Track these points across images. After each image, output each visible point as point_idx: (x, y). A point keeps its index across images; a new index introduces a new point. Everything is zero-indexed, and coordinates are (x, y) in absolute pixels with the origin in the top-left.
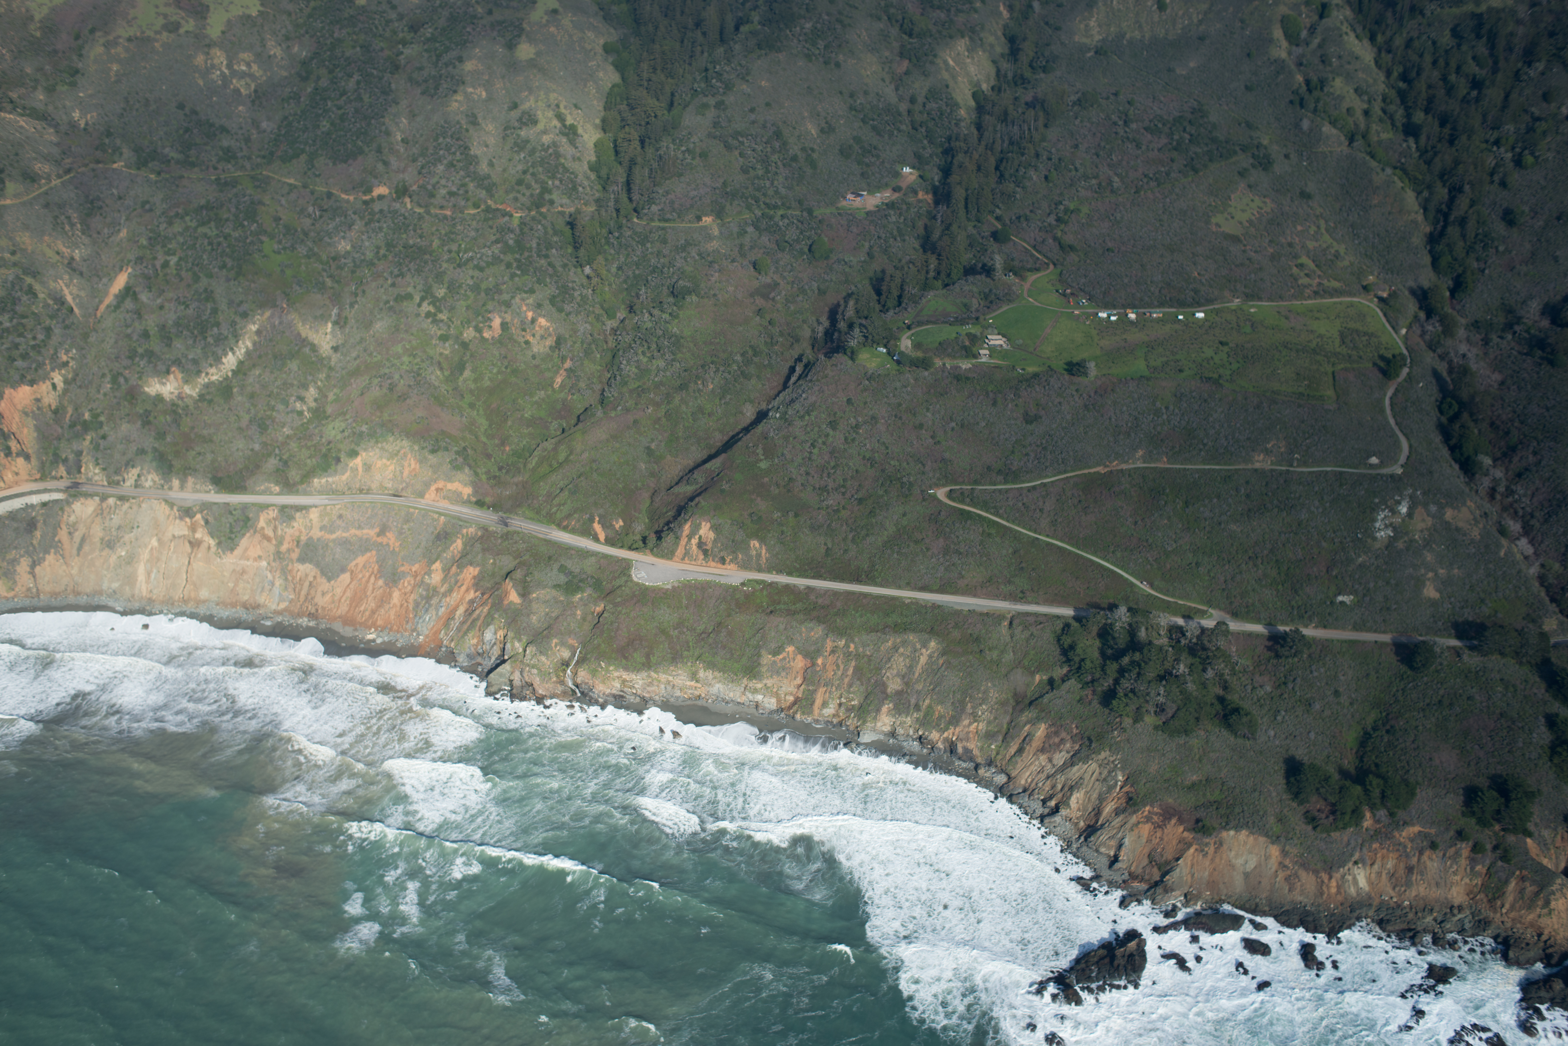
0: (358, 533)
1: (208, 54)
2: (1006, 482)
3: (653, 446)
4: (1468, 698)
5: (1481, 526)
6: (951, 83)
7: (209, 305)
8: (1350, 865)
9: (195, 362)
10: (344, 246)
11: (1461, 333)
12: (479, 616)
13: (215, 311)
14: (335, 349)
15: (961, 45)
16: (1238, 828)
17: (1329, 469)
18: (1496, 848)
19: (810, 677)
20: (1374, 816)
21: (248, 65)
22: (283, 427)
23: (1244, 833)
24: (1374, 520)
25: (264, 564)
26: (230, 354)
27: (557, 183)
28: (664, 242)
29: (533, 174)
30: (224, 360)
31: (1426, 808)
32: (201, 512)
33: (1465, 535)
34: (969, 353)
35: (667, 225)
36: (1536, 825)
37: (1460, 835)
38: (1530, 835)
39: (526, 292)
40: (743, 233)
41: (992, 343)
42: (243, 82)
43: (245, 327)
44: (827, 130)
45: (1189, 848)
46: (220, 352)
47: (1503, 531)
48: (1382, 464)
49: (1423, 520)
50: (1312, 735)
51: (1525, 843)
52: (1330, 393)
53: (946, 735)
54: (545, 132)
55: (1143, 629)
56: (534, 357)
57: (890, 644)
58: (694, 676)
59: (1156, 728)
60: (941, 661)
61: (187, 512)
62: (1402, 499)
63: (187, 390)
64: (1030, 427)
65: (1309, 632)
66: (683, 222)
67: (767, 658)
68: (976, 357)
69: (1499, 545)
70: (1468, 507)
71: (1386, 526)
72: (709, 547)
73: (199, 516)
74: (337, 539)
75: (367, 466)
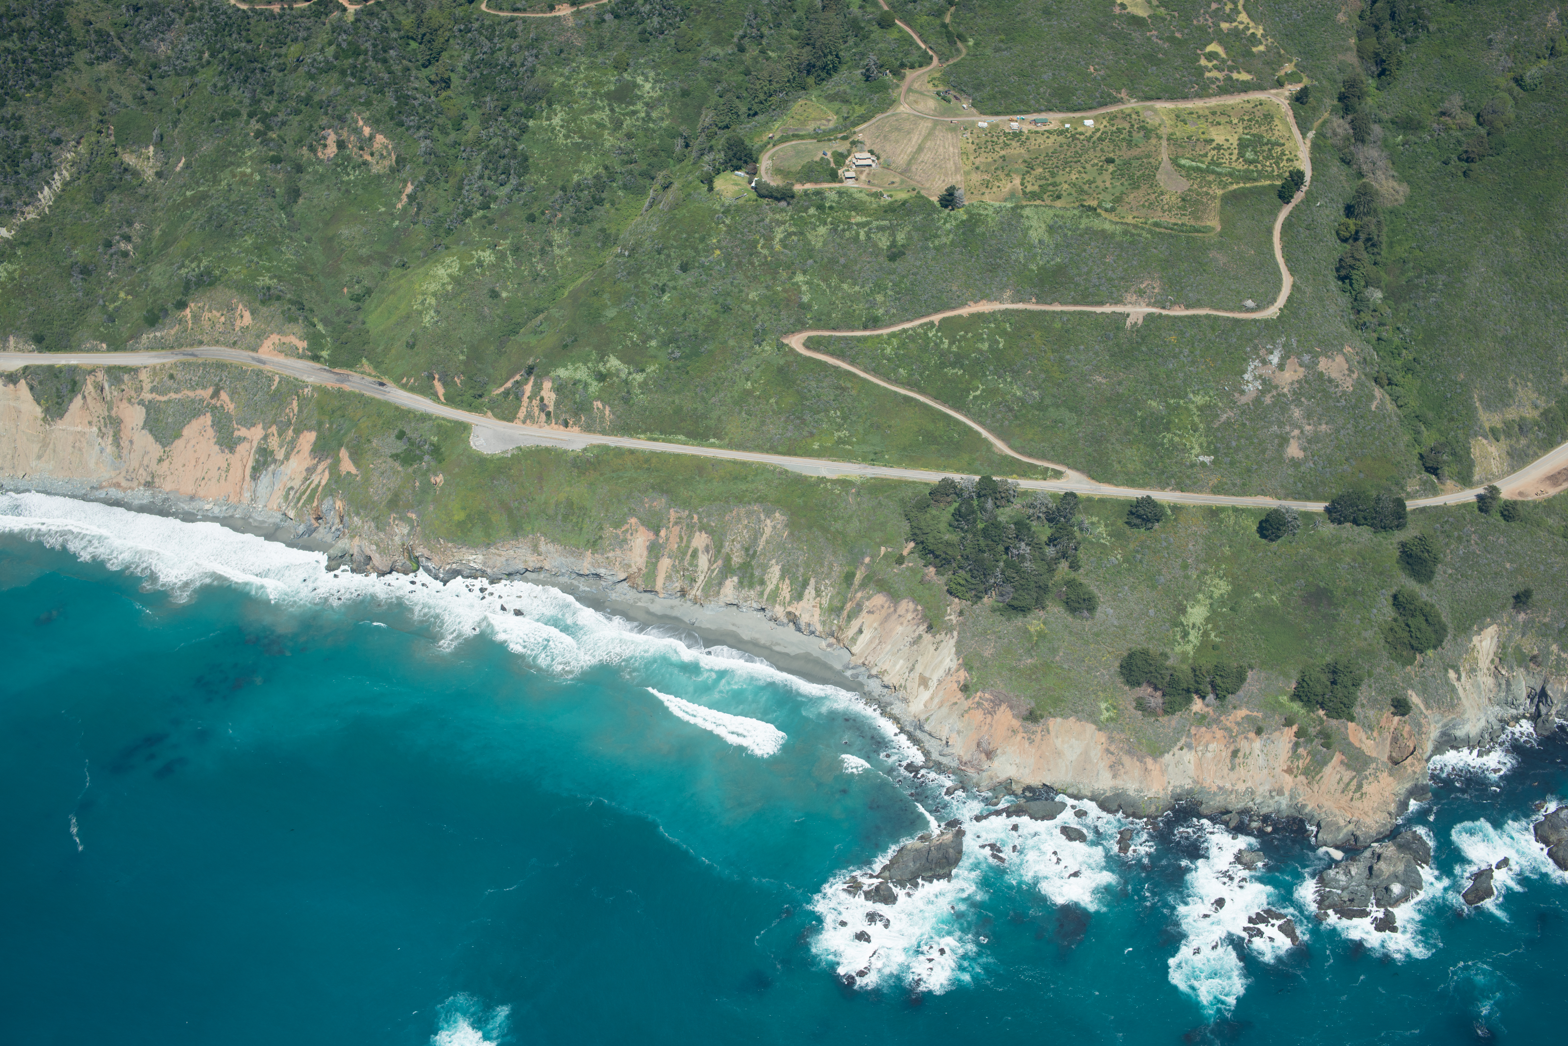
0: (191, 394)
2: (865, 329)
5: (1355, 376)
8: (1176, 749)
9: (9, 201)
11: (1377, 133)
12: (318, 486)
14: (159, 175)
16: (1065, 715)
17: (1203, 312)
18: (1318, 732)
19: (654, 549)
20: (1203, 700)
23: (1072, 719)
24: (1244, 372)
25: (95, 430)
26: (46, 188)
30: (40, 196)
31: (1255, 691)
32: (25, 377)
33: (1337, 386)
34: (834, 175)
35: (516, 15)
36: (1362, 708)
37: (1287, 720)
38: (1352, 719)
39: (362, 105)
40: (600, 22)
41: (859, 162)
43: (60, 156)
45: (1015, 736)
46: (34, 188)
48: (1258, 308)
49: (1294, 371)
51: (1347, 727)
52: (1215, 222)
57: (734, 514)
59: (995, 610)
60: (785, 534)
61: (10, 379)
62: (1275, 347)
63: (3, 232)
64: (893, 265)
65: (1164, 497)
66: (534, 11)
67: (609, 531)
68: (841, 181)
69: (1372, 397)
70: (1344, 354)
71: (1255, 378)
72: (551, 409)
73: (23, 381)
74: (169, 401)
75: (196, 318)
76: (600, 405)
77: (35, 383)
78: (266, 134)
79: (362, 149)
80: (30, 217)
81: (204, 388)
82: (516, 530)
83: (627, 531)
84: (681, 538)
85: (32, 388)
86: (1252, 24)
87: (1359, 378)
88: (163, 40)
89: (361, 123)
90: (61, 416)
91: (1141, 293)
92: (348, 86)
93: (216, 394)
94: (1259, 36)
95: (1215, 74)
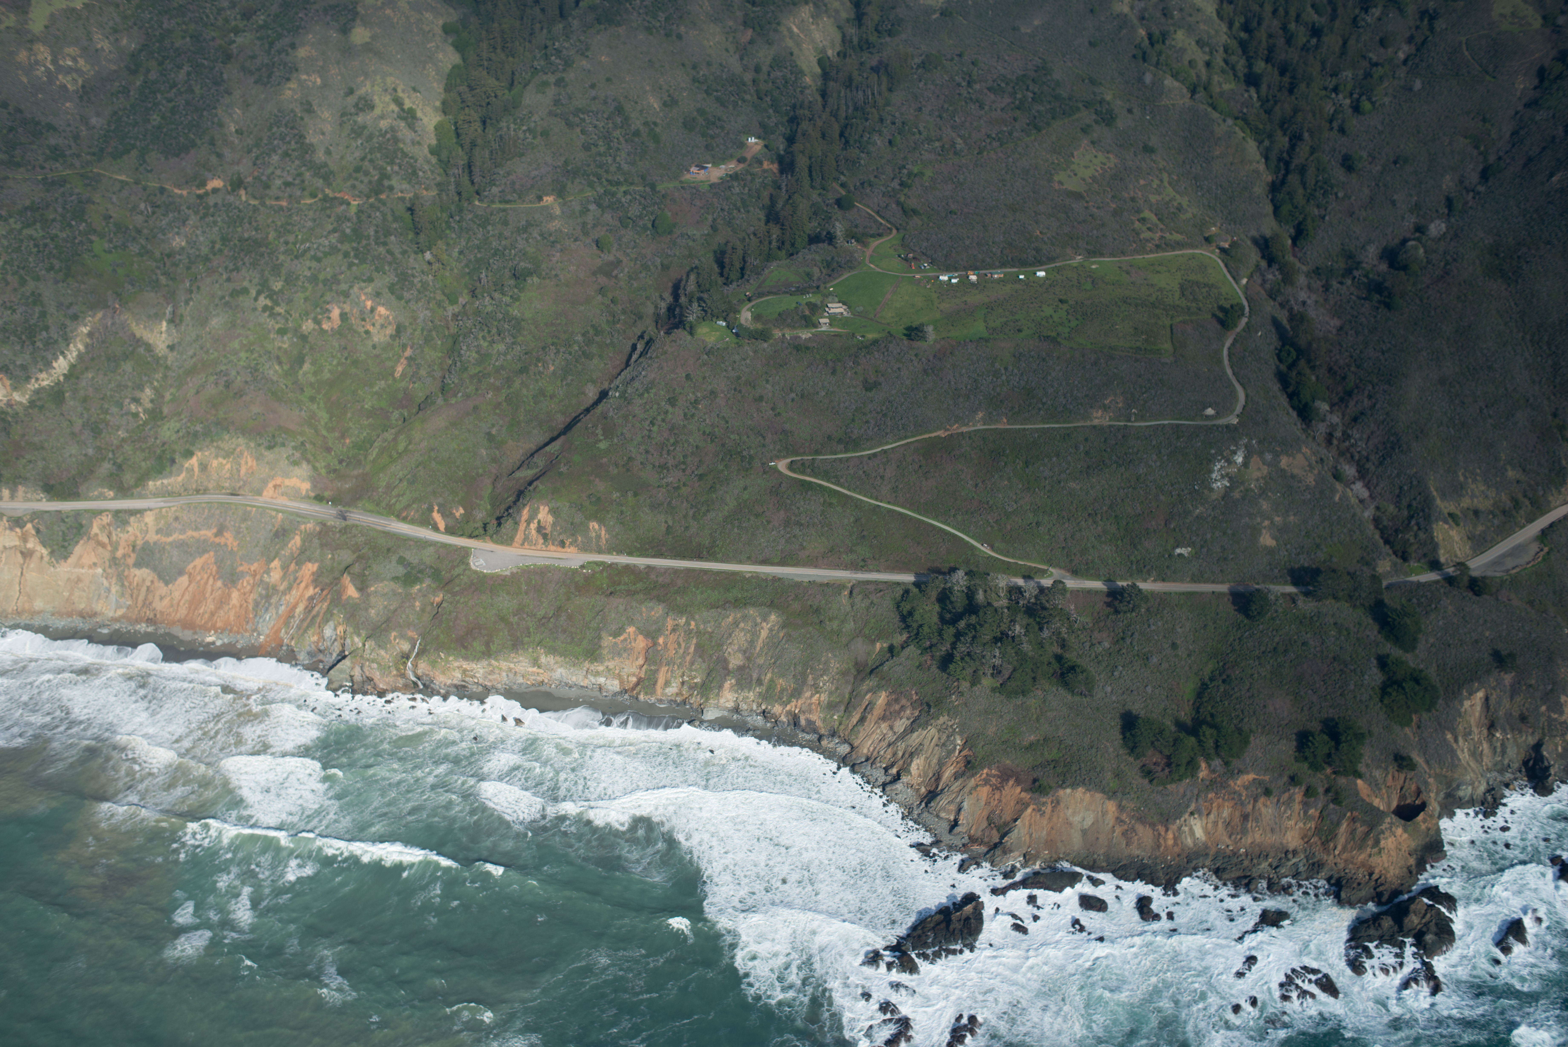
0: (195, 534)
1: (31, 49)
2: (846, 451)
3: (494, 431)
4: (1303, 644)
5: (1316, 472)
6: (796, 51)
7: (37, 309)
8: (1186, 816)
9: (24, 368)
10: (178, 242)
11: (1302, 280)
12: (318, 613)
14: (171, 348)
15: (805, 12)
16: (1074, 786)
17: (1166, 422)
18: (1327, 791)
19: (652, 657)
20: (1209, 766)
21: (74, 59)
22: (118, 430)
23: (1081, 790)
24: (1211, 471)
25: (99, 571)
26: (61, 358)
27: (396, 168)
28: (505, 223)
29: (371, 161)
30: (55, 364)
31: (1260, 755)
32: (32, 521)
33: (1300, 481)
34: (809, 322)
35: (508, 206)
36: (1367, 765)
37: (1293, 780)
38: (1360, 776)
39: (364, 281)
40: (585, 211)
41: (832, 311)
42: (69, 78)
43: (76, 329)
44: (670, 103)
45: (1026, 808)
46: (50, 356)
47: (1337, 476)
48: (1218, 415)
49: (1259, 469)
50: (1149, 689)
51: (1356, 785)
52: (1167, 346)
53: (788, 708)
54: (382, 117)
55: (981, 592)
56: (374, 347)
57: (730, 619)
58: (535, 662)
59: (993, 690)
60: (781, 635)
61: (17, 522)
62: (1238, 449)
63: (17, 396)
64: (869, 394)
65: (1149, 586)
66: (523, 202)
67: (608, 640)
68: (816, 327)
69: (1334, 490)
70: (1303, 454)
71: (1222, 477)
72: (548, 530)
73: (30, 527)
74: (174, 542)
75: (202, 465)
76: (597, 526)
77: (42, 528)
78: (272, 308)
79: (364, 320)
80: (45, 383)
81: (209, 528)
83: (625, 640)
84: (679, 644)
85: (38, 531)
87: (1319, 473)
89: (363, 298)
90: (66, 558)
91: (1105, 408)
92: (351, 265)
94: (1185, 206)
95: (1149, 235)
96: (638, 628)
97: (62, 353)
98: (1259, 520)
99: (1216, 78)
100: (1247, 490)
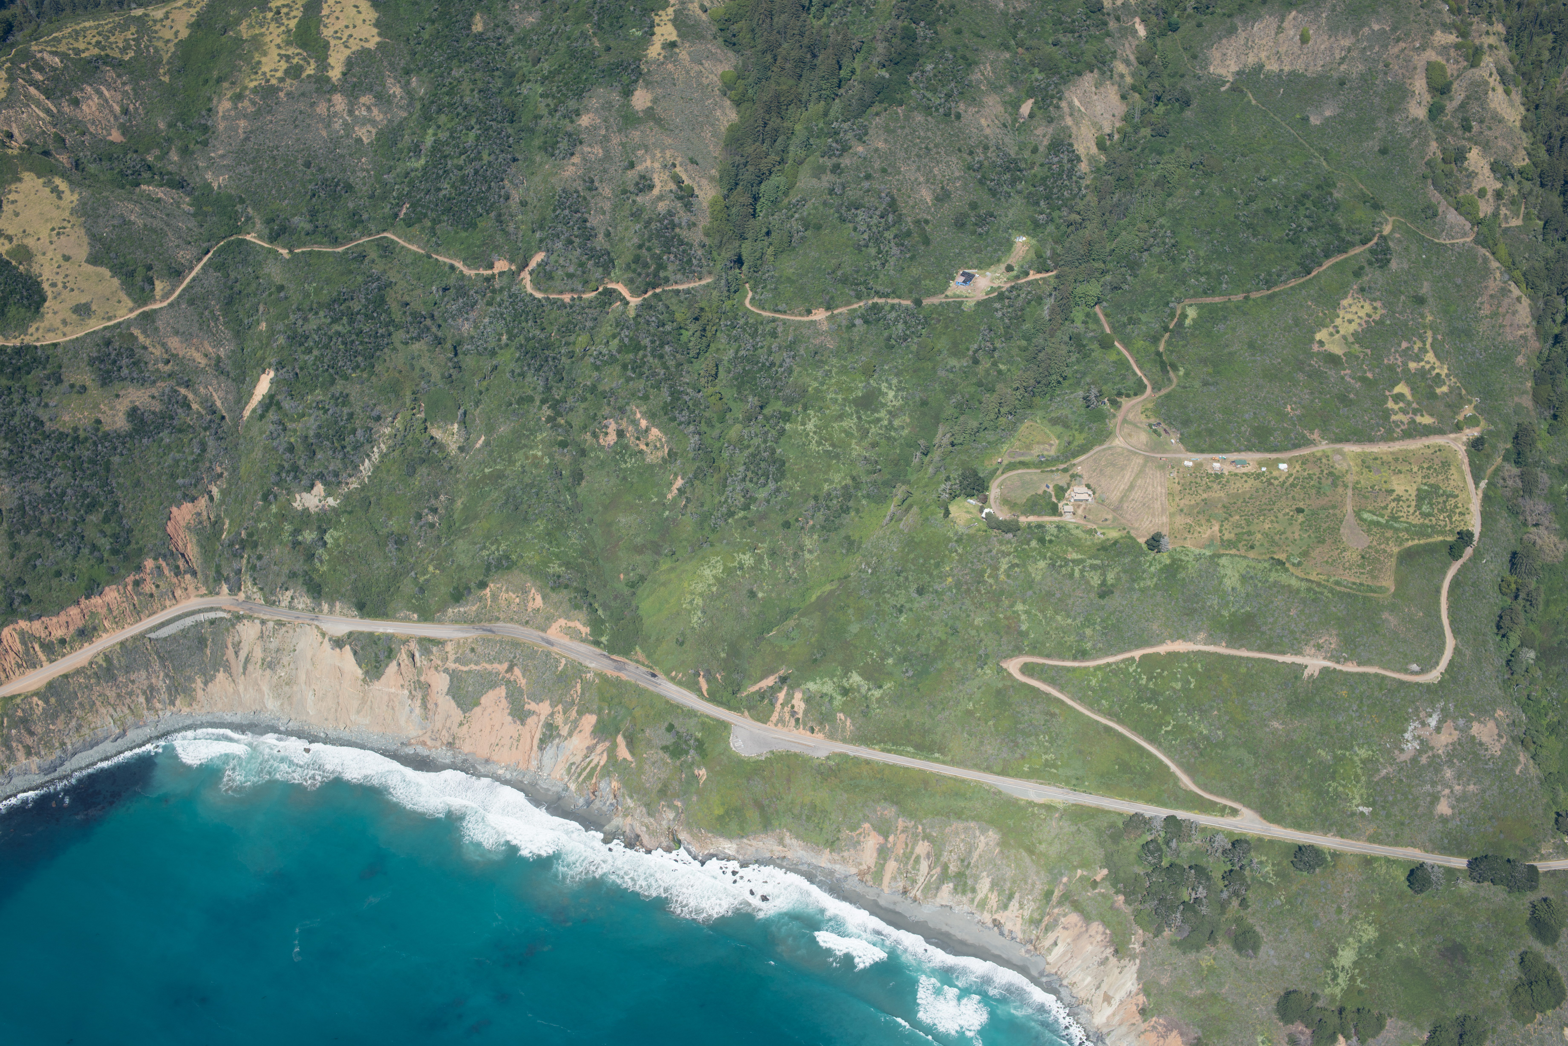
0: (488, 667)
1: (330, 100)
2: (1073, 660)
5: (1504, 741)
6: (1074, 130)
7: (346, 410)
9: (336, 475)
10: (467, 329)
12: (597, 765)
13: (351, 416)
14: (461, 449)
17: (1372, 670)
19: (883, 853)
21: (369, 109)
24: (1405, 731)
25: (406, 692)
26: (367, 461)
27: (672, 257)
29: (649, 249)
30: (361, 469)
31: (1392, 1038)
32: (349, 643)
33: (1486, 750)
34: (1055, 509)
35: (777, 316)
39: (640, 398)
40: (851, 326)
41: (1078, 496)
42: (364, 130)
43: (379, 431)
44: (942, 197)
46: (357, 460)
48: (1422, 671)
49: (1449, 734)
52: (1390, 583)
54: (661, 198)
56: (647, 469)
57: (953, 828)
60: (996, 850)
61: (338, 643)
62: (1434, 711)
63: (329, 501)
64: (1102, 602)
65: (1327, 842)
66: (793, 314)
67: (845, 833)
68: (1061, 515)
69: (1517, 762)
70: (1496, 719)
71: (1415, 738)
72: (800, 716)
73: (348, 647)
74: (470, 671)
75: (495, 597)
76: (843, 717)
77: (358, 649)
78: (555, 419)
79: (638, 439)
80: (352, 487)
81: (500, 662)
82: (766, 825)
83: (860, 834)
84: (907, 844)
85: (355, 653)
86: (1438, 364)
87: (1506, 744)
88: (467, 319)
89: (638, 416)
90: (378, 678)
91: (1319, 647)
92: (629, 380)
93: (510, 669)
94: (1443, 376)
95: (1400, 417)
96: (872, 825)
97: (368, 456)
98: (1439, 788)
99: (1503, 211)
100: (1434, 756)
